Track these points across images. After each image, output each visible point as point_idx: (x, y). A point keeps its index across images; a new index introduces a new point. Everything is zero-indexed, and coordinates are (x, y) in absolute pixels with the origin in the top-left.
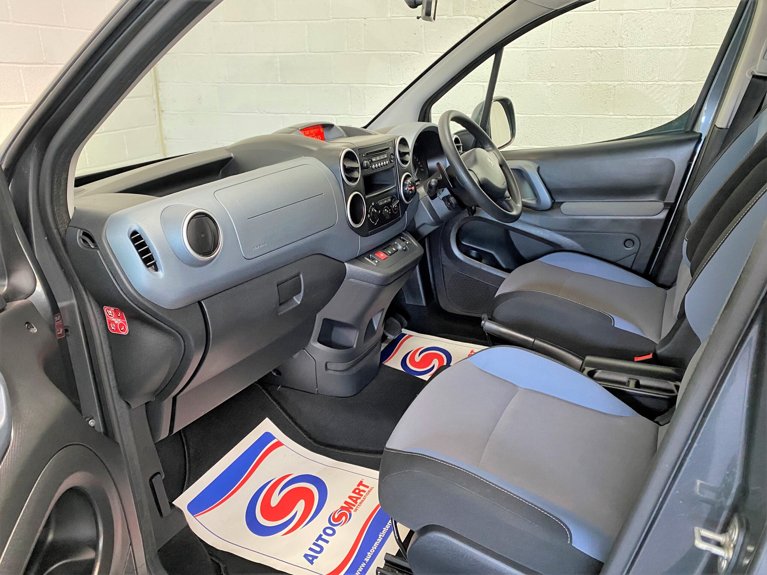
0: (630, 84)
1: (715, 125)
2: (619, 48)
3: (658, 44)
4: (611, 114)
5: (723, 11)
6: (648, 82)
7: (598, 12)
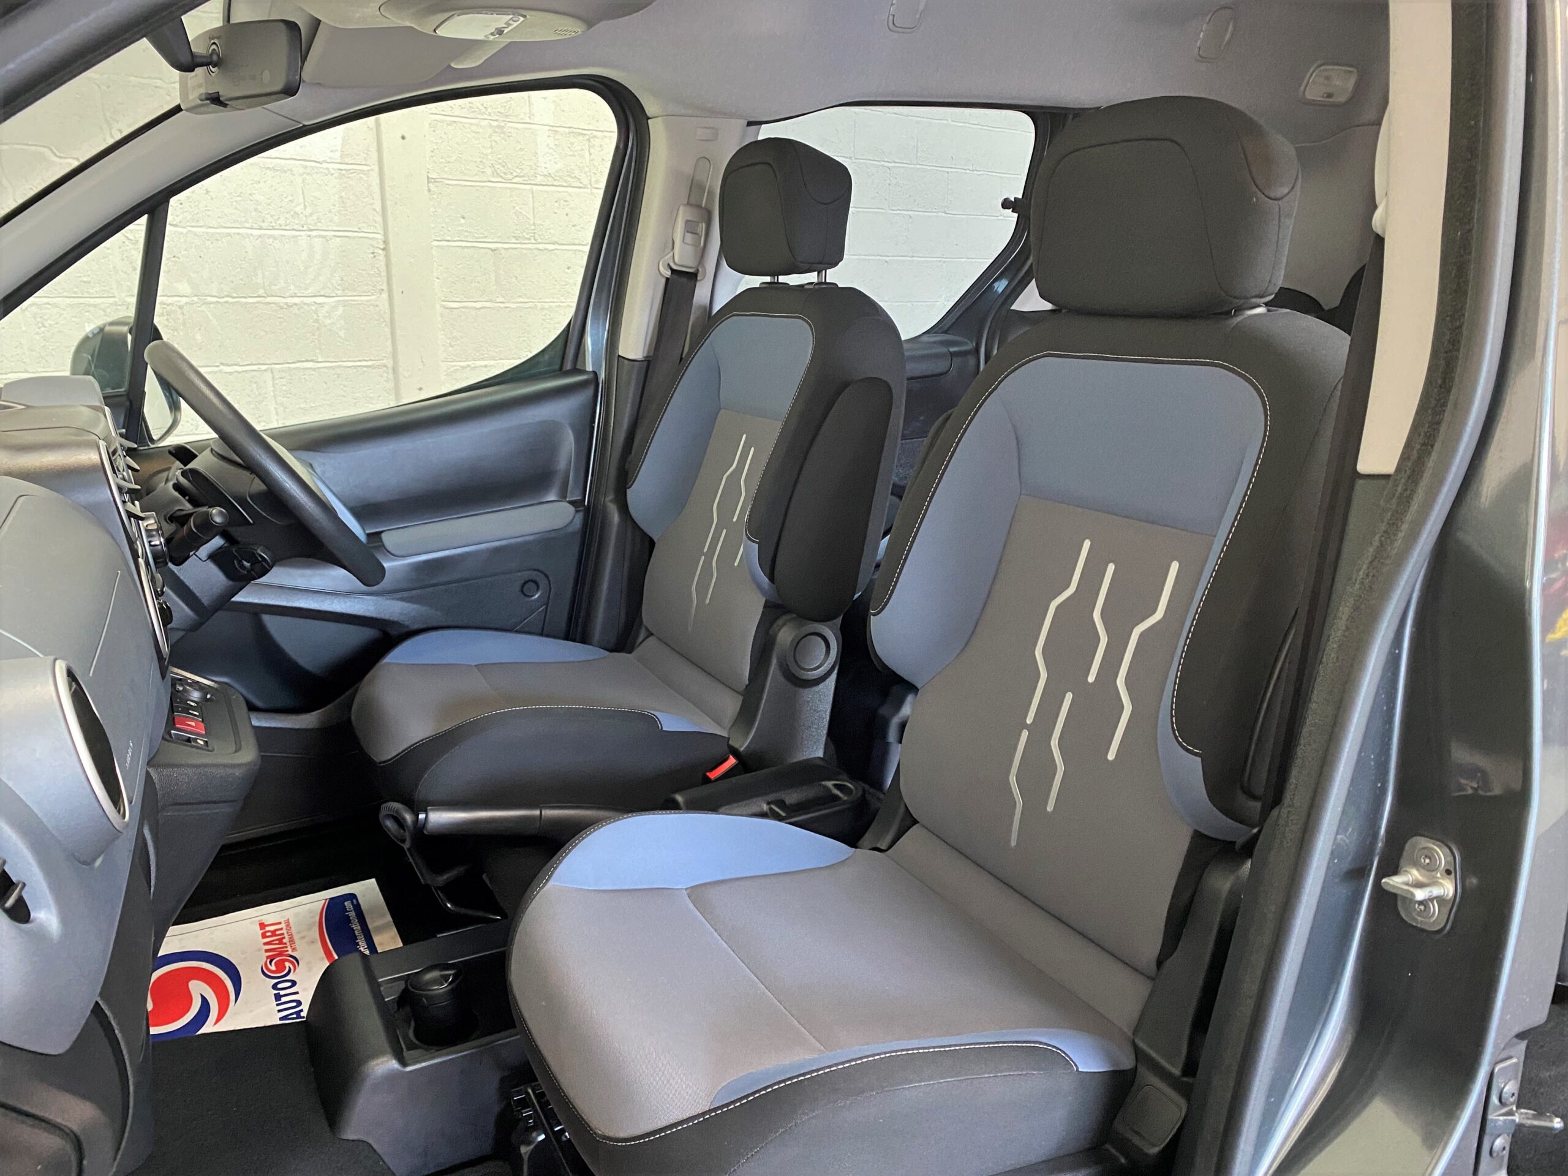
1: (619, 356)
5: (345, 170)
6: (245, 297)
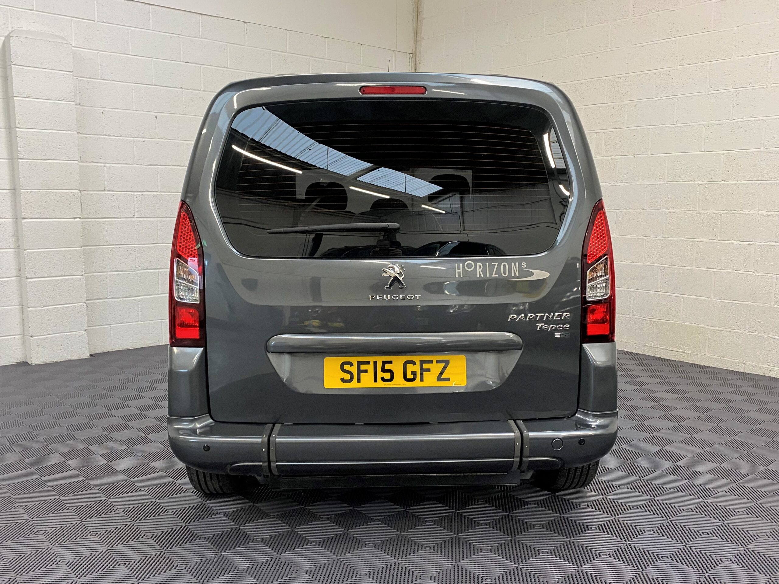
0: (734, 213)
2: (723, 182)
3: (756, 179)
4: (719, 239)
7: (704, 153)
